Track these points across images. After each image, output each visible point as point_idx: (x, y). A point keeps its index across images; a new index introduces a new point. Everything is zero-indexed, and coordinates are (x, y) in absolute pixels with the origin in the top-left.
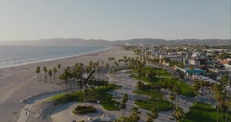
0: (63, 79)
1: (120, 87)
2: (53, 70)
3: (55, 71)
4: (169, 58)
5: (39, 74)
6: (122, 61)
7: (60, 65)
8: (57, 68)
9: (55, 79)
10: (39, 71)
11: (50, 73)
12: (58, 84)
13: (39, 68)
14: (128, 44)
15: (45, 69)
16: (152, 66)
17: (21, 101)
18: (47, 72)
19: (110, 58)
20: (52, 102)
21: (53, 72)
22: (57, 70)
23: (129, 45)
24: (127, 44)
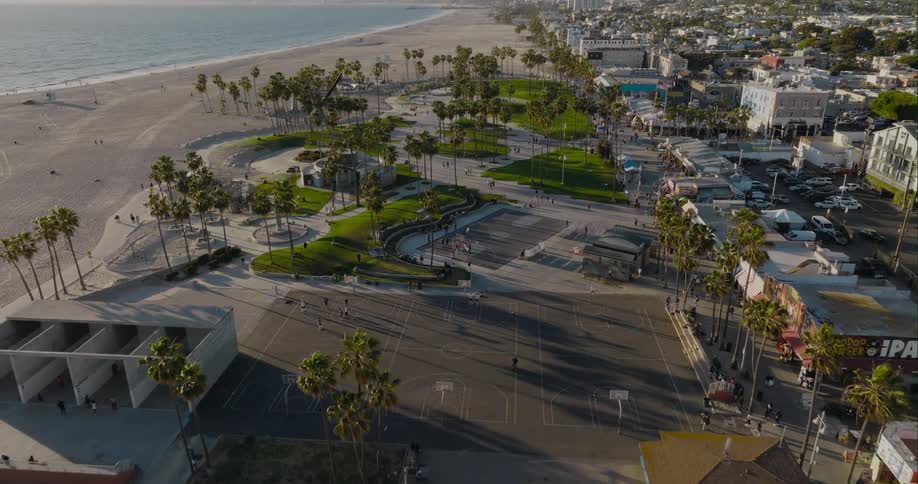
0: (270, 97)
1: (412, 123)
2: (240, 84)
3: (248, 86)
4: (603, 49)
5: (204, 94)
6: (443, 60)
7: (256, 69)
10: (205, 86)
11: (234, 91)
12: (258, 118)
13: (203, 80)
15: (219, 82)
16: (538, 77)
17: (184, 145)
18: (227, 90)
19: (410, 50)
20: (250, 146)
21: (241, 89)
22: (252, 83)
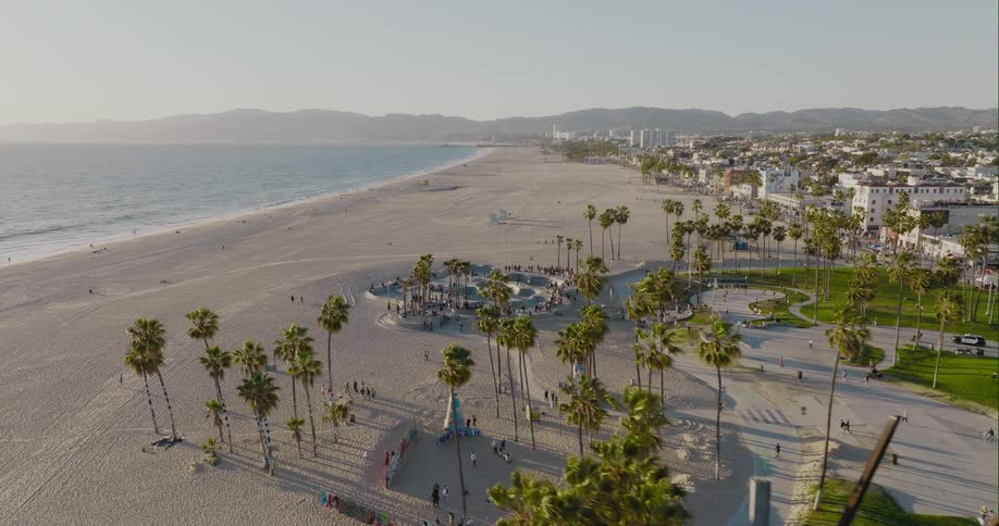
2: (277, 352)
8: (318, 333)
9: (298, 436)
10: (159, 359)
13: (150, 337)
14: (560, 135)
21: (281, 372)
23: (567, 136)
24: (558, 135)
